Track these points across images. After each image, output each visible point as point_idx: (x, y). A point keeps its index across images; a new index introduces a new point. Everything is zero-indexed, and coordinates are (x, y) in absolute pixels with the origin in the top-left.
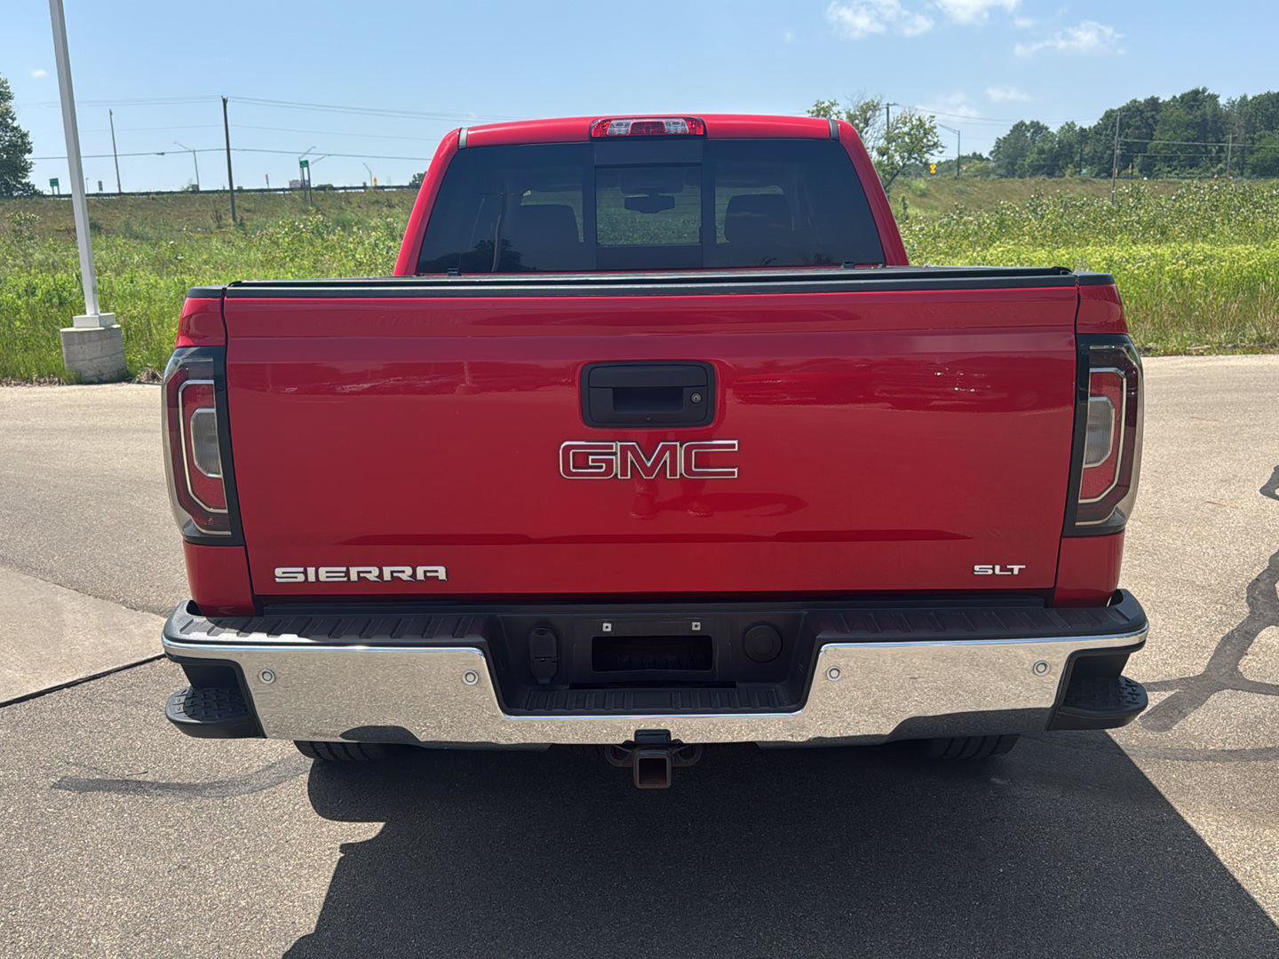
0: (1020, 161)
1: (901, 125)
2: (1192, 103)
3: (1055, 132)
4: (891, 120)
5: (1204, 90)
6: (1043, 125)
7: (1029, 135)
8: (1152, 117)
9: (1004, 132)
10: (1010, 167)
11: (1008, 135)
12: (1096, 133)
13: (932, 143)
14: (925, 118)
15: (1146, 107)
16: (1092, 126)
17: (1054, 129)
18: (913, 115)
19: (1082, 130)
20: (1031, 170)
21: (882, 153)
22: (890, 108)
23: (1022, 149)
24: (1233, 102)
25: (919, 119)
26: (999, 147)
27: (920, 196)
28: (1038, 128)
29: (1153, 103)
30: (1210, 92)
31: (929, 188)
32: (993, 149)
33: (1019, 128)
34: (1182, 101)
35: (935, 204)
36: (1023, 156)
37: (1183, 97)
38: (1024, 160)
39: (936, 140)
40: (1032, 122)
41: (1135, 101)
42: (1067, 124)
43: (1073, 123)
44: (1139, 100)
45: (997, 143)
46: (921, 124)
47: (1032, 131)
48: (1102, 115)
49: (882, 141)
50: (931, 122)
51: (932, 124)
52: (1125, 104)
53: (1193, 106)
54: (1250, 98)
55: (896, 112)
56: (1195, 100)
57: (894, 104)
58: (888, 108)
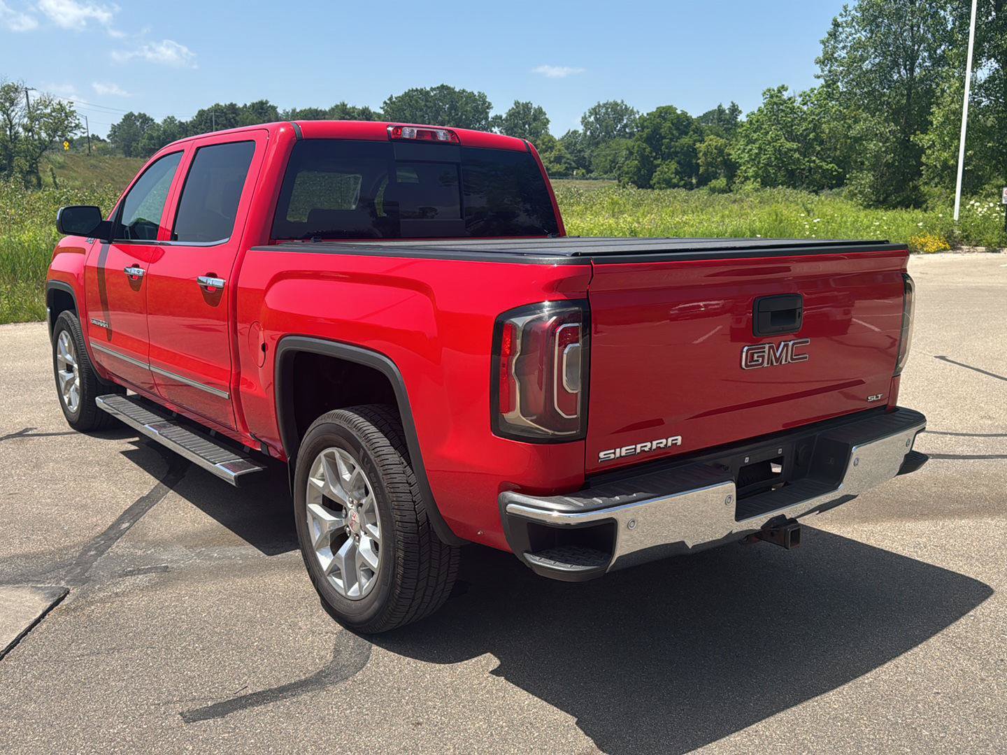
0: (134, 144)
1: (41, 107)
2: (260, 111)
3: (160, 123)
4: (31, 102)
5: (267, 102)
6: (149, 117)
7: (138, 124)
8: (233, 118)
9: (118, 120)
10: (126, 148)
11: (121, 123)
12: (194, 127)
13: (73, 125)
14: (65, 103)
15: (227, 110)
16: (188, 121)
17: (159, 120)
18: (52, 100)
19: (181, 123)
20: (144, 152)
21: (26, 129)
22: (29, 92)
23: (135, 135)
24: (288, 113)
25: (59, 104)
26: (115, 132)
27: (59, 168)
28: (145, 119)
29: (232, 107)
30: (271, 103)
31: (66, 161)
32: (109, 133)
33: (129, 118)
34: (253, 109)
35: (74, 175)
36: (137, 141)
37: (253, 105)
38: (138, 144)
39: (77, 122)
40: (140, 114)
41: (218, 105)
42: (169, 117)
43: (173, 117)
44: (221, 104)
45: (112, 128)
46: (62, 108)
47: (140, 120)
48: (196, 113)
49: (26, 119)
50: (70, 107)
51: (71, 109)
52: (210, 107)
53: (261, 113)
54: (298, 110)
55: (34, 96)
56: (262, 109)
57: (33, 89)
58: (27, 92)
